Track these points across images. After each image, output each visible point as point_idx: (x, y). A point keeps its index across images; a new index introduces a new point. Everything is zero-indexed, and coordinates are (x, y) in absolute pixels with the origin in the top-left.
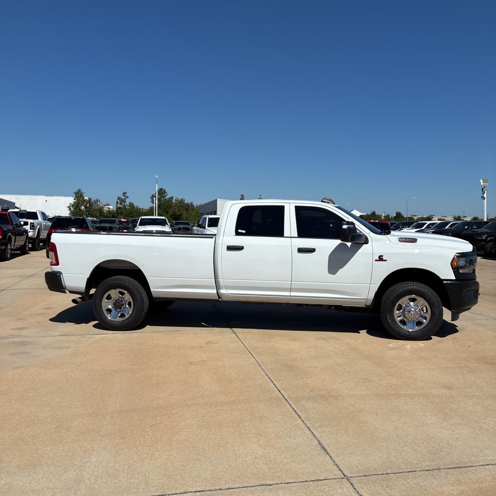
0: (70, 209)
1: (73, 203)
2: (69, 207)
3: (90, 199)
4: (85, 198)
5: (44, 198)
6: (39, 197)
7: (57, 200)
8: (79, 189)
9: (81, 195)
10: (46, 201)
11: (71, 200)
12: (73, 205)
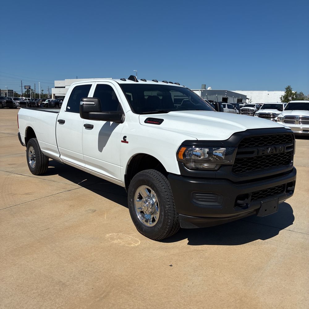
0: (281, 99)
1: (284, 95)
2: (281, 98)
3: (296, 93)
4: (292, 92)
5: (267, 92)
6: (264, 92)
7: (275, 93)
8: (289, 86)
9: (290, 89)
10: (268, 94)
11: (283, 93)
12: (284, 97)
